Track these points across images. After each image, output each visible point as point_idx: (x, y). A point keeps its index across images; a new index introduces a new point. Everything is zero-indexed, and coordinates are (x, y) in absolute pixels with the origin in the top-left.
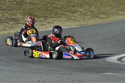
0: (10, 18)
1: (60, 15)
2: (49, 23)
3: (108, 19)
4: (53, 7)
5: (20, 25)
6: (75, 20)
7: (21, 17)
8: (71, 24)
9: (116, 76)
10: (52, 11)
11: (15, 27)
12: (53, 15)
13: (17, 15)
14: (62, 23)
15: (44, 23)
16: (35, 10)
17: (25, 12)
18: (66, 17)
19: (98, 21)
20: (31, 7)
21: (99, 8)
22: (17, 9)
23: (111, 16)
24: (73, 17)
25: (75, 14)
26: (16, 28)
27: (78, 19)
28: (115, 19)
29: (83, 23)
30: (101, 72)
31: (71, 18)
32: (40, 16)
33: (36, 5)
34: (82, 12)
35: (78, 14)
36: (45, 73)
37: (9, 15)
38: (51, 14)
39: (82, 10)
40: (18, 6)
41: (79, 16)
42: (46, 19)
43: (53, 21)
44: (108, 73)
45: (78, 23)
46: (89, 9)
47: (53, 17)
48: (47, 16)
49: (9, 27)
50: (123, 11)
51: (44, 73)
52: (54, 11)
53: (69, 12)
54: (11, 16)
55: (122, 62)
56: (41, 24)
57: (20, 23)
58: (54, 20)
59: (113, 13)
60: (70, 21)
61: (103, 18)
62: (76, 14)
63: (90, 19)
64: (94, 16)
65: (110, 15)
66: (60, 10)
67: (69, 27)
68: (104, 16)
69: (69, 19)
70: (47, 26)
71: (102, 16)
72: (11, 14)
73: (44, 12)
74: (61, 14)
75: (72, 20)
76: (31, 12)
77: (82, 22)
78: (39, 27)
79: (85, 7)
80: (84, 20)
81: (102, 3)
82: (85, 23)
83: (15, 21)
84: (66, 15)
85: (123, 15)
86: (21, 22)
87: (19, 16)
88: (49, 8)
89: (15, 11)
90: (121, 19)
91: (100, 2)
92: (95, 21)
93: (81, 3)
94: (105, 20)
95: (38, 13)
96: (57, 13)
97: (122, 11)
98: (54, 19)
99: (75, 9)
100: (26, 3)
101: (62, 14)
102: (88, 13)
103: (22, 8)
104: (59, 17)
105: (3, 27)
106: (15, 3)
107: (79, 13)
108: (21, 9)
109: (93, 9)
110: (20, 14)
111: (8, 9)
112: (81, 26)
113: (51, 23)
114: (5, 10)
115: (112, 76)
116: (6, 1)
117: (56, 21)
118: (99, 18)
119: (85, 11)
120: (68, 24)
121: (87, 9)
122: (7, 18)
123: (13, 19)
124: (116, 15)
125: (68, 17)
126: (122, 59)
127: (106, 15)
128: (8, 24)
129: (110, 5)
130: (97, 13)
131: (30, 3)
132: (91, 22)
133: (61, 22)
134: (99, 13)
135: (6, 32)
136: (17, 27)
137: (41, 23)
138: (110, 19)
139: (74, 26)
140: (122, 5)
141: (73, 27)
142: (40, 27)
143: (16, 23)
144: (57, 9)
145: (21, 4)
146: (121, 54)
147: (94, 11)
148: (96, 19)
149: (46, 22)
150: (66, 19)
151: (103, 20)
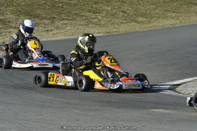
1: (75, 17)
2: (58, 28)
3: (151, 25)
4: (64, 3)
5: (12, 30)
6: (98, 24)
7: (14, 17)
9: (170, 114)
10: (62, 9)
12: (63, 16)
13: (7, 14)
14: (78, 29)
15: (50, 29)
16: (35, 7)
17: (20, 10)
18: (84, 19)
19: (135, 27)
21: (136, 7)
22: (8, 4)
23: (154, 19)
24: (96, 20)
25: (98, 14)
26: (6, 34)
27: (103, 23)
28: (161, 24)
29: (112, 29)
30: (146, 108)
31: (92, 20)
32: (43, 17)
34: (109, 12)
35: (104, 15)
36: (58, 108)
38: (60, 13)
39: (109, 9)
41: (105, 19)
42: (53, 22)
43: (64, 25)
44: (157, 110)
45: (103, 30)
46: (120, 8)
47: (63, 19)
48: (54, 18)
50: (174, 12)
51: (55, 107)
52: (66, 9)
53: (90, 11)
55: (177, 92)
56: (46, 29)
57: (11, 27)
58: (66, 24)
59: (157, 15)
60: (90, 26)
61: (142, 22)
62: (100, 16)
63: (122, 23)
64: (128, 19)
65: (152, 17)
66: (74, 7)
68: (144, 19)
69: (89, 23)
70: (54, 32)
71: (140, 19)
73: (50, 11)
74: (76, 14)
75: (93, 24)
76: (29, 10)
77: (110, 28)
78: (42, 34)
79: (115, 4)
80: (113, 25)
82: (115, 30)
83: (3, 24)
84: (84, 16)
85: (173, 18)
86: (13, 25)
87: (9, 16)
88: (58, 5)
90: (171, 25)
92: (130, 27)
94: (145, 26)
95: (40, 11)
97: (171, 12)
98: (65, 22)
99: (99, 6)
101: (78, 14)
102: (118, 14)
103: (15, 3)
104: (74, 19)
107: (105, 13)
108: (13, 5)
109: (126, 8)
110: (12, 13)
112: (108, 34)
113: (60, 28)
115: (164, 114)
117: (69, 25)
118: (136, 22)
119: (114, 11)
120: (89, 30)
121: (117, 7)
123: (0, 20)
124: (163, 18)
125: (88, 19)
126: (177, 89)
127: (147, 18)
129: (154, 3)
130: (134, 14)
133: (76, 27)
134: (136, 15)
136: (8, 33)
137: (45, 27)
138: (153, 24)
139: (97, 33)
140: (172, 3)
142: (44, 34)
143: (6, 27)
144: (70, 6)
146: (175, 80)
147: (128, 12)
148: (132, 24)
149: (53, 26)
150: (84, 23)
151: (142, 26)
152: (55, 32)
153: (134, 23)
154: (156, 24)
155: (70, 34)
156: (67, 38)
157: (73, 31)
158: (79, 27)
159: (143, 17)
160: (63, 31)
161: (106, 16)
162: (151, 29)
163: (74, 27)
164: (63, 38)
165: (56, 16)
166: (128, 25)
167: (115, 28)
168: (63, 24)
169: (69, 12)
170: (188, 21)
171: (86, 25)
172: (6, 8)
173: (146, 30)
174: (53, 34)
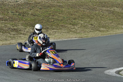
0: (12, 28)
2: (50, 34)
3: (108, 33)
4: (55, 19)
5: (21, 35)
6: (75, 32)
7: (23, 27)
8: (71, 36)
10: (53, 23)
11: (16, 38)
12: (54, 27)
13: (19, 26)
14: (62, 35)
16: (36, 21)
17: (27, 23)
19: (98, 34)
20: (33, 18)
21: (99, 21)
22: (19, 19)
23: (111, 29)
24: (74, 29)
25: (75, 26)
27: (78, 31)
28: (114, 32)
29: (83, 35)
31: (71, 30)
33: (38, 16)
34: (82, 25)
35: (79, 27)
37: (11, 25)
38: (52, 25)
39: (82, 23)
40: (20, 16)
41: (80, 29)
42: (47, 31)
43: (54, 33)
45: (78, 35)
46: (89, 22)
47: (54, 29)
48: (48, 28)
49: (11, 38)
52: (56, 22)
53: (70, 24)
54: (13, 27)
55: (120, 75)
57: (21, 34)
58: (55, 32)
59: (113, 27)
60: (70, 33)
61: (103, 31)
63: (90, 31)
64: (94, 29)
65: (109, 28)
66: (61, 21)
67: (69, 39)
68: (104, 29)
69: (69, 31)
71: (102, 29)
72: (13, 25)
73: (46, 24)
74: (62, 26)
75: (72, 32)
76: (32, 23)
77: (82, 34)
79: (86, 20)
81: (102, 16)
82: (86, 36)
83: (16, 32)
84: (66, 27)
85: (122, 28)
86: (23, 32)
87: (20, 27)
88: (50, 20)
89: (17, 22)
90: (121, 33)
91: (101, 15)
93: (82, 15)
94: (105, 33)
96: (58, 25)
97: (122, 25)
98: (55, 30)
99: (76, 21)
100: (28, 14)
101: (63, 25)
102: (88, 26)
103: (24, 19)
104: (60, 29)
105: (5, 37)
106: (17, 13)
107: (80, 25)
108: (23, 20)
109: (93, 22)
110: (22, 25)
111: (10, 19)
112: (81, 38)
113: (52, 34)
114: (7, 20)
116: (9, 12)
117: (57, 32)
118: (99, 31)
119: (85, 24)
121: (87, 22)
122: (10, 28)
123: (15, 29)
124: (116, 29)
125: (69, 29)
126: (120, 73)
127: (106, 28)
128: (10, 34)
129: (111, 19)
130: (98, 26)
131: (32, 15)
132: (91, 35)
135: (8, 42)
136: (19, 38)
139: (74, 38)
141: (73, 39)
143: (18, 34)
144: (58, 21)
145: (23, 15)
146: (120, 67)
147: (94, 24)
148: (96, 32)
149: (48, 33)
150: (67, 31)
151: (103, 33)
153: (98, 32)
154: (111, 32)
155: (57, 38)
156: (55, 40)
157: (59, 36)
158: (63, 33)
159: (104, 28)
160: (53, 36)
161: (81, 27)
162: (108, 35)
163: (60, 33)
166: (94, 33)
167: (86, 34)
169: (58, 24)
172: (18, 22)
173: (105, 36)
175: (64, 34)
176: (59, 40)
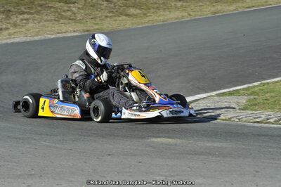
1: (39, 8)
2: (15, 25)
3: (147, 19)
6: (73, 19)
9: (176, 145)
12: (23, 9)
14: (44, 26)
15: (4, 26)
18: (53, 12)
19: (125, 23)
23: (152, 10)
24: (69, 13)
25: (72, 5)
27: (79, 17)
28: (161, 18)
29: (92, 26)
31: (63, 14)
34: (87, 2)
35: (80, 7)
36: (20, 138)
38: (18, 4)
41: (82, 11)
42: (8, 17)
43: (24, 22)
45: (80, 27)
47: (23, 13)
48: (9, 11)
50: (180, 1)
51: (16, 138)
53: (60, 0)
58: (27, 20)
59: (156, 5)
60: (62, 21)
61: (135, 16)
62: (74, 7)
63: (106, 17)
64: (114, 11)
65: (149, 9)
67: (60, 35)
68: (138, 11)
69: (60, 17)
70: (10, 31)
71: (132, 11)
73: (4, 2)
74: (41, 5)
75: (65, 18)
77: (89, 24)
80: (93, 21)
82: (97, 27)
84: (51, 7)
85: (178, 9)
90: (176, 19)
92: (118, 22)
94: (139, 20)
96: (33, 3)
98: (26, 16)
101: (43, 4)
102: (101, 5)
104: (38, 12)
107: (82, 3)
112: (86, 33)
113: (19, 25)
115: (168, 145)
117: (31, 21)
118: (126, 16)
120: (60, 28)
124: (164, 9)
125: (58, 12)
127: (141, 9)
130: (123, 3)
133: (41, 24)
134: (125, 6)
138: (150, 18)
139: (71, 32)
141: (69, 35)
148: (120, 18)
149: (9, 23)
150: (53, 18)
151: (135, 21)
152: (12, 31)
153: (124, 17)
154: (154, 17)
155: (33, 34)
156: (28, 39)
157: (37, 30)
158: (45, 23)
159: (136, 8)
160: (23, 30)
161: (84, 7)
163: (39, 23)
164: (23, 39)
165: (12, 9)
166: (116, 20)
167: (97, 24)
168: (22, 20)
169: (31, 2)
170: (199, 13)
171: (55, 20)
173: (141, 26)
174: (10, 34)
175: (47, 23)
176: (36, 38)
